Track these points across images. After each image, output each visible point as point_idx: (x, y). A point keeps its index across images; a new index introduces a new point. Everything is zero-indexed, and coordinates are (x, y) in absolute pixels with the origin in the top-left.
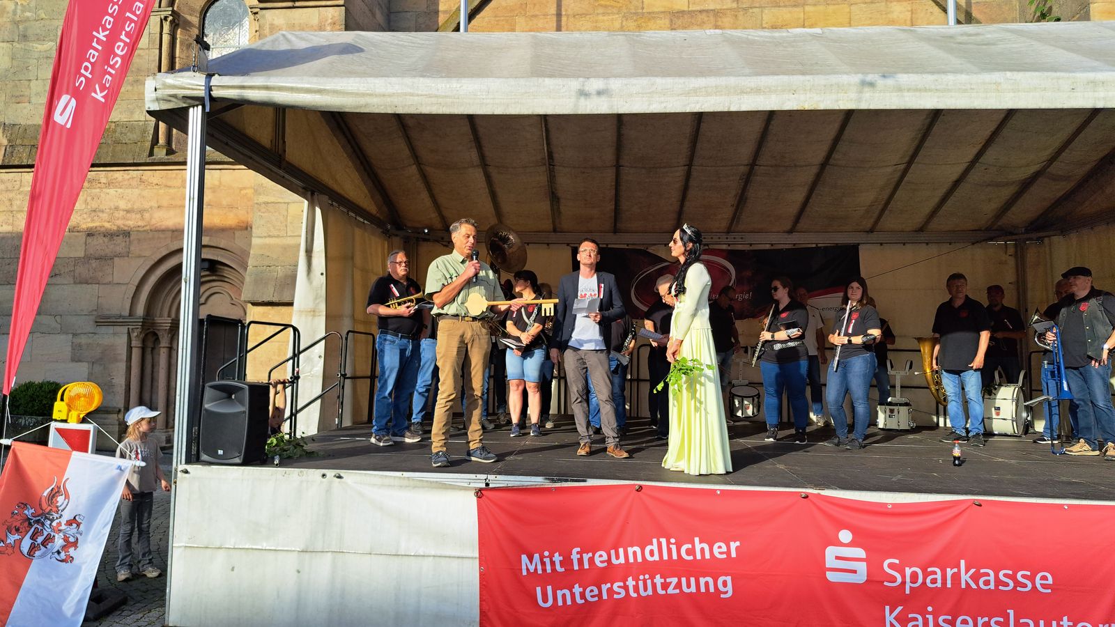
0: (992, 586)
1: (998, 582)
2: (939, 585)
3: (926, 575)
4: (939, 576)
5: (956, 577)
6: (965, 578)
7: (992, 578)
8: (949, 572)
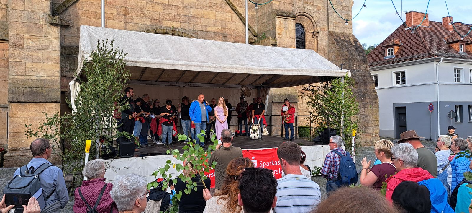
0: (276, 164)
1: (278, 163)
2: (268, 165)
3: (266, 163)
4: (268, 164)
5: (271, 164)
6: (272, 163)
7: (276, 163)
8: (270, 163)
